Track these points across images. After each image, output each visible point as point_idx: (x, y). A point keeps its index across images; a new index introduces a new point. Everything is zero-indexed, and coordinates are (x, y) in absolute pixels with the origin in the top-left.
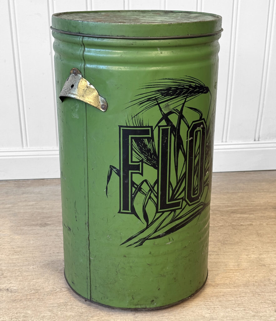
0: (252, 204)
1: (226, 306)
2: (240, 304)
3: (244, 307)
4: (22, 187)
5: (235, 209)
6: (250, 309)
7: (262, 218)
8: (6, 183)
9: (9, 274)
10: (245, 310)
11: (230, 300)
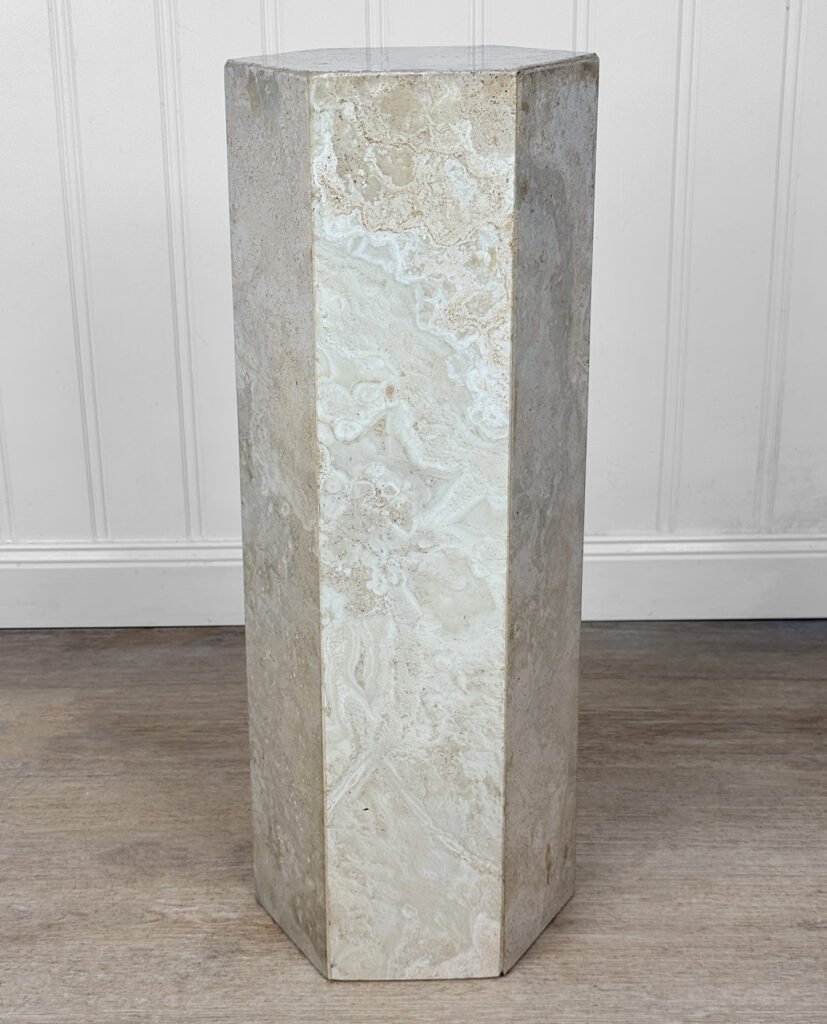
0: (724, 711)
1: (579, 977)
2: (617, 973)
3: (626, 982)
4: (88, 647)
5: (672, 724)
6: (644, 987)
7: (745, 751)
8: (49, 636)
9: (13, 873)
10: (628, 989)
11: (595, 963)
